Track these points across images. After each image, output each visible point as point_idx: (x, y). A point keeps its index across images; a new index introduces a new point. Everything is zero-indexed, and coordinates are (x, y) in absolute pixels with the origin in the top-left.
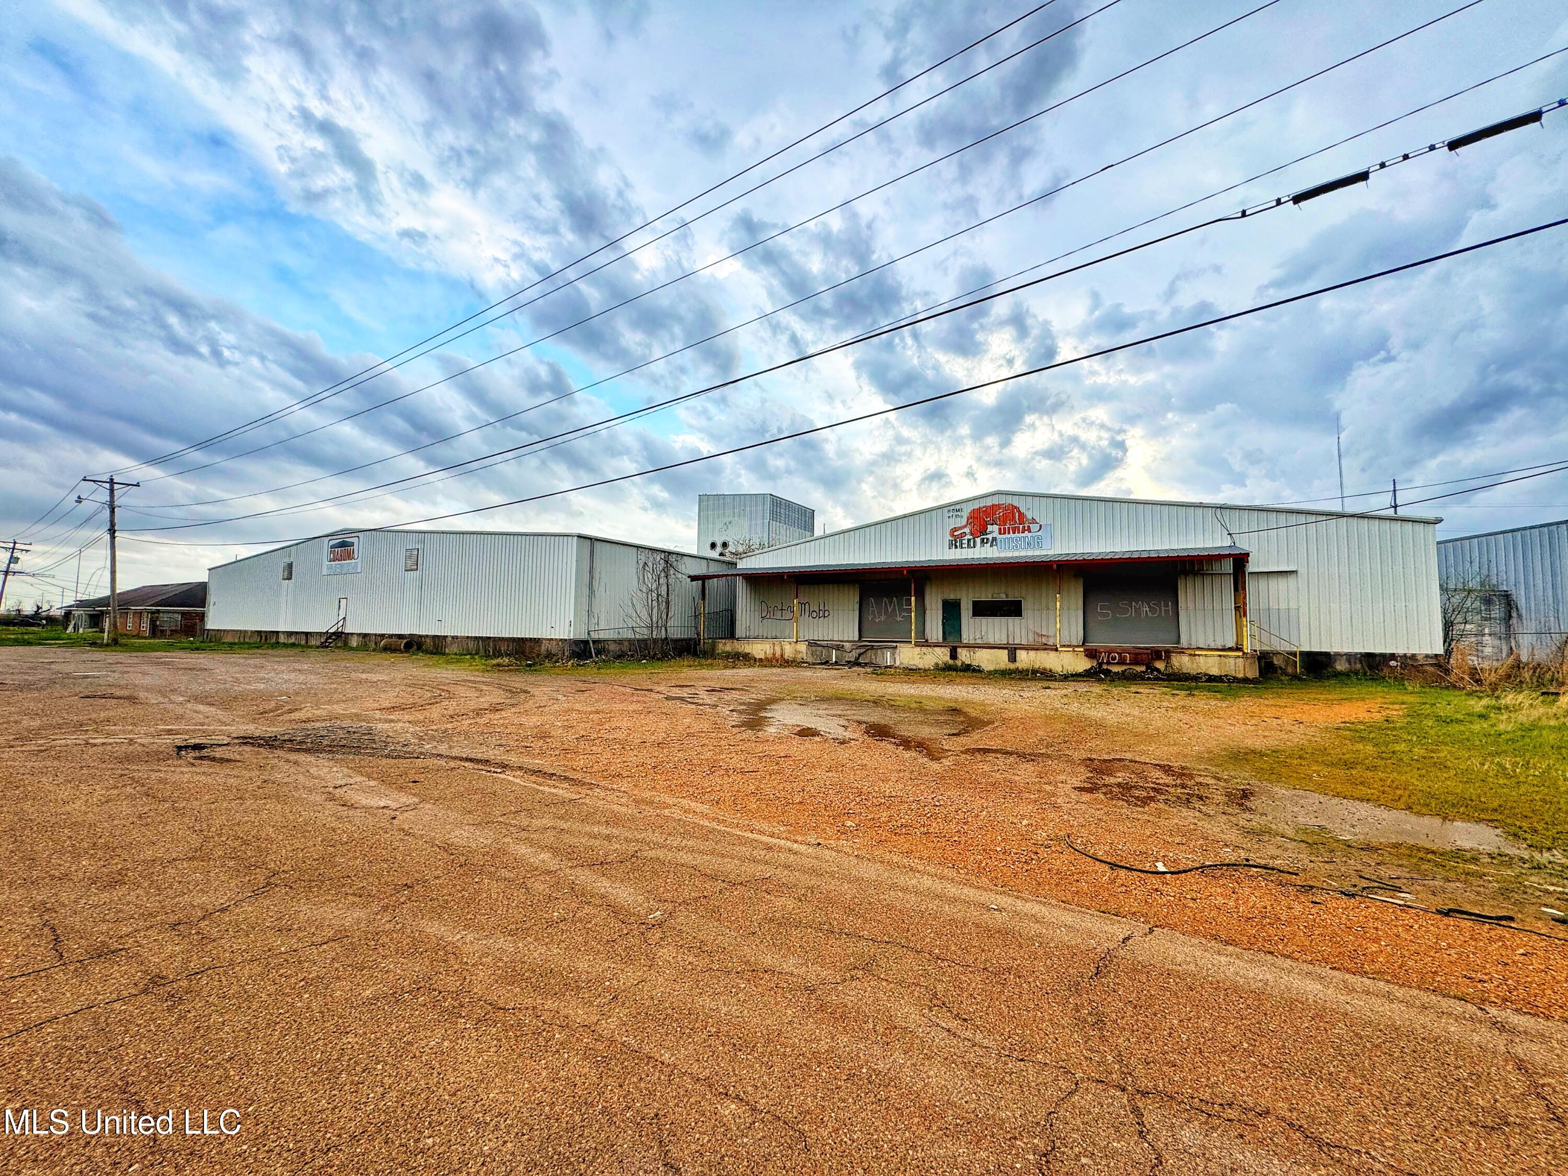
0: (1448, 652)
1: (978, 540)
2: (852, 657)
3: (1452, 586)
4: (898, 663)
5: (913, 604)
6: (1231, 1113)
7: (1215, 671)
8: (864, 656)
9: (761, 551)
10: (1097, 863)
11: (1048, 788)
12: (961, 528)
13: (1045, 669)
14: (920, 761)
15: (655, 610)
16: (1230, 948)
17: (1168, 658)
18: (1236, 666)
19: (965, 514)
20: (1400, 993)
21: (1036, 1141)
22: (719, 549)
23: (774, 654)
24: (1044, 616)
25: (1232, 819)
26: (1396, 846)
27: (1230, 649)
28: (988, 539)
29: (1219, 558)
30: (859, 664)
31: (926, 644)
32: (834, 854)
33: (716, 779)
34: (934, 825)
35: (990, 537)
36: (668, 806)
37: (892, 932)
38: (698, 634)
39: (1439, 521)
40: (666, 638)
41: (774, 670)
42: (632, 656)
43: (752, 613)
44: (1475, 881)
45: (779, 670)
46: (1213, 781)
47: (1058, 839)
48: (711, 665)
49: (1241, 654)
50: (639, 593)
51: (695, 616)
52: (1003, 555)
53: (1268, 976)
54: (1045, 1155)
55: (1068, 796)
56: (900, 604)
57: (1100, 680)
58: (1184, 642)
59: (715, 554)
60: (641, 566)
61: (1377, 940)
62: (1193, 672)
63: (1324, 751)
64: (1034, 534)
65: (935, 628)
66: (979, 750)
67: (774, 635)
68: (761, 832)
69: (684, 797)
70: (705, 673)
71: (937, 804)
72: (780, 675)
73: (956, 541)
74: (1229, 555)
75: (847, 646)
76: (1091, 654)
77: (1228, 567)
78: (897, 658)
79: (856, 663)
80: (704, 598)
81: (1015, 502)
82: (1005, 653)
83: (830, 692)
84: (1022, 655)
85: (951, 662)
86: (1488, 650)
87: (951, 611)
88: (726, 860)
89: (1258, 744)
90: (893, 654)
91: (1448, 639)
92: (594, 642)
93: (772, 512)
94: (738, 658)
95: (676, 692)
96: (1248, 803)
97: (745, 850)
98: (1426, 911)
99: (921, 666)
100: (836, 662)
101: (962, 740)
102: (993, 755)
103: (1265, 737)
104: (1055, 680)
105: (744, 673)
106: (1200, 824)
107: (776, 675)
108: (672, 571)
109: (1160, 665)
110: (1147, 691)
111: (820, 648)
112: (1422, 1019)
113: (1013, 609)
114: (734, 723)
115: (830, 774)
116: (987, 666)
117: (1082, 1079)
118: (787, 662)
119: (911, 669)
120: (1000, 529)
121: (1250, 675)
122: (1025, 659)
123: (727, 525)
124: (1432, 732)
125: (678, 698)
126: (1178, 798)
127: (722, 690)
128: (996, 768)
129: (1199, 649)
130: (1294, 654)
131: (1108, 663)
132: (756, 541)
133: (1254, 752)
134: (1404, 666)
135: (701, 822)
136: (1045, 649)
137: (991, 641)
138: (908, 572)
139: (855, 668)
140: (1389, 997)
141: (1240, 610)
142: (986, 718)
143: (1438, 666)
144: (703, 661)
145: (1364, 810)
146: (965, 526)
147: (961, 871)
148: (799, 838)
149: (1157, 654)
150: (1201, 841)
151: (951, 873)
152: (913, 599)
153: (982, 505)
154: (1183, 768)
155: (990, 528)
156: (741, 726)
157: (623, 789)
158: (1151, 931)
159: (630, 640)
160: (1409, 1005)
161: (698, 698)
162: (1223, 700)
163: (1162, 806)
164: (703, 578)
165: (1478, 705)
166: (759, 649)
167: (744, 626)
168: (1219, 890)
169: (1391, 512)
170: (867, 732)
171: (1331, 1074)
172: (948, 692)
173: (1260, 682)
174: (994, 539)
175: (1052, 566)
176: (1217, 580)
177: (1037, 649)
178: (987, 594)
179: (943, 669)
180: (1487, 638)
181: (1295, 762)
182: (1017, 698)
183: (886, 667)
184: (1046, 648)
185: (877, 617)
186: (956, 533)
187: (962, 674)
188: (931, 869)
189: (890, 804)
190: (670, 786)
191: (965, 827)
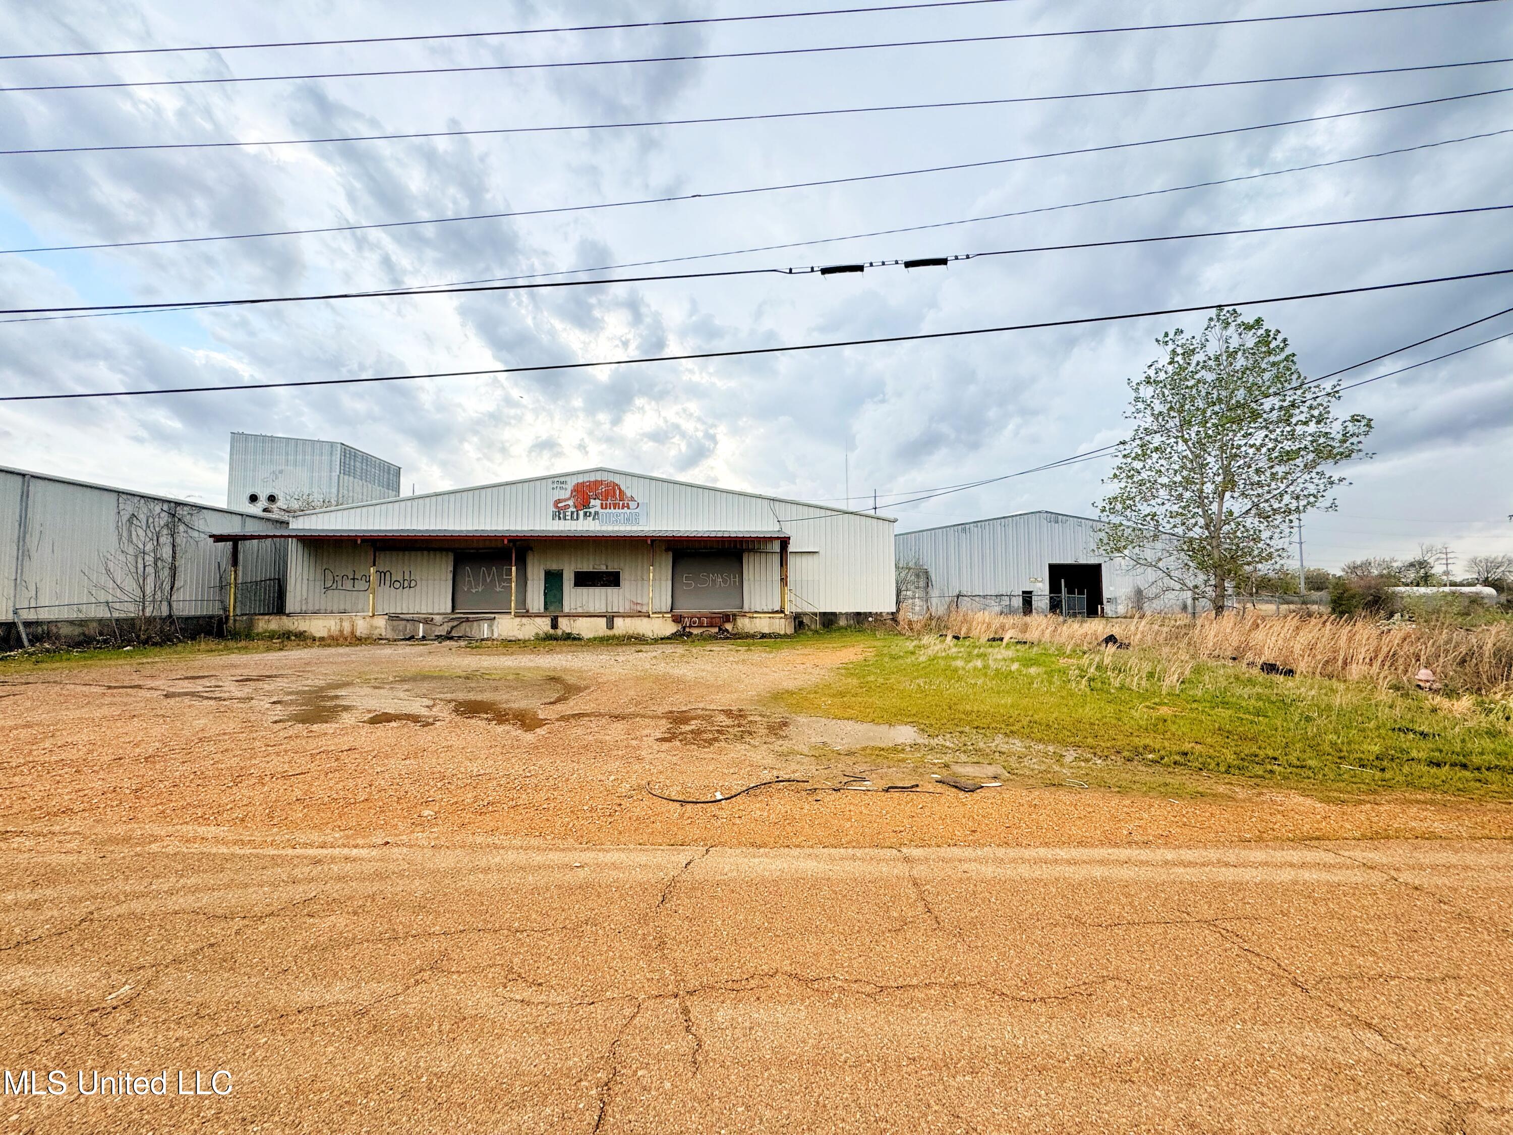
0: (898, 610)
1: (581, 513)
2: (442, 631)
3: (901, 566)
4: (496, 636)
5: (514, 574)
6: (753, 983)
7: (766, 631)
8: (458, 628)
9: (324, 509)
10: (671, 803)
11: (634, 743)
12: (565, 500)
13: (638, 634)
14: (514, 733)
15: (150, 581)
16: (762, 850)
17: (735, 620)
18: (781, 626)
19: (570, 487)
20: (859, 853)
21: (599, 1075)
22: (263, 503)
23: (341, 631)
24: (639, 585)
25: (771, 746)
26: (864, 749)
27: (777, 612)
28: (590, 513)
29: (771, 539)
30: (451, 638)
31: (527, 614)
32: (405, 850)
33: (243, 792)
34: (524, 796)
35: (592, 510)
36: (155, 839)
37: (468, 918)
38: (225, 609)
39: (895, 521)
40: (170, 616)
41: (341, 650)
42: (105, 641)
43: (311, 583)
44: (902, 765)
45: (347, 649)
46: (759, 718)
47: (640, 788)
48: (246, 647)
49: (783, 615)
50: (122, 558)
51: (221, 588)
52: (604, 528)
53: (785, 865)
54: (606, 1085)
55: (650, 747)
56: (500, 575)
57: (684, 642)
58: (746, 608)
59: (256, 510)
60: (125, 518)
61: (849, 820)
62: (752, 632)
63: (829, 686)
64: (632, 511)
65: (536, 599)
66: (574, 716)
67: (342, 608)
68: (305, 845)
69: (186, 823)
70: (234, 658)
71: (529, 774)
72: (349, 655)
73: (559, 512)
74: (778, 538)
75: (438, 619)
76: (677, 619)
77: (777, 547)
78: (495, 630)
79: (449, 637)
80: (235, 563)
81: (617, 479)
82: (603, 621)
83: (412, 671)
84: (618, 622)
85: (552, 631)
86: (917, 608)
87: (553, 580)
88: (251, 890)
89: (789, 685)
90: (490, 626)
91: (898, 602)
92: (27, 624)
93: (343, 464)
94: (288, 638)
95: (187, 686)
96: (781, 733)
97: (282, 873)
98: (876, 791)
99: (521, 637)
100: (424, 637)
101: (559, 707)
102: (587, 719)
103: (795, 679)
104: (647, 644)
105: (296, 655)
106: (748, 754)
107: (342, 655)
108: (182, 528)
109: (729, 626)
110: (718, 649)
111: (404, 622)
112: (870, 868)
113: (612, 580)
114: (277, 718)
115: (408, 762)
116: (587, 634)
117: (644, 1000)
118: (360, 639)
119: (510, 641)
120: (602, 504)
121: (789, 632)
122: (622, 626)
123: (276, 475)
124: (887, 666)
125: (186, 694)
126: (735, 735)
127: (259, 679)
128: (589, 731)
129: (756, 612)
130: (815, 614)
131: (690, 627)
132: (317, 498)
133: (787, 691)
134: (876, 620)
135: (214, 850)
136: (640, 616)
137: (591, 610)
138: (509, 541)
139: (448, 643)
140: (854, 858)
141: (784, 581)
142: (583, 684)
143: (893, 619)
144: (231, 644)
145: (849, 726)
146: (569, 499)
147: (548, 837)
148: (360, 841)
149: (727, 618)
150: (749, 769)
151: (534, 842)
152: (514, 569)
153: (586, 480)
154: (740, 711)
155: (593, 502)
156: (288, 721)
157: (72, 829)
158: (707, 851)
159: (100, 621)
160: (863, 860)
161: (221, 692)
162: (771, 652)
163: (723, 744)
164: (235, 540)
165: (910, 645)
166: (318, 627)
167: (298, 599)
168: (758, 805)
169: (872, 512)
170: (456, 710)
171: (817, 927)
172: (547, 661)
173: (795, 637)
174: (596, 513)
175: (647, 540)
176: (769, 556)
177: (632, 617)
178: (588, 566)
179: (544, 639)
180: (917, 600)
181: (812, 696)
182: (612, 662)
183: (482, 640)
184: (640, 614)
185: (473, 587)
186: (560, 505)
187: (562, 643)
188: (517, 842)
189: (478, 783)
190: (163, 812)
191: (555, 793)
